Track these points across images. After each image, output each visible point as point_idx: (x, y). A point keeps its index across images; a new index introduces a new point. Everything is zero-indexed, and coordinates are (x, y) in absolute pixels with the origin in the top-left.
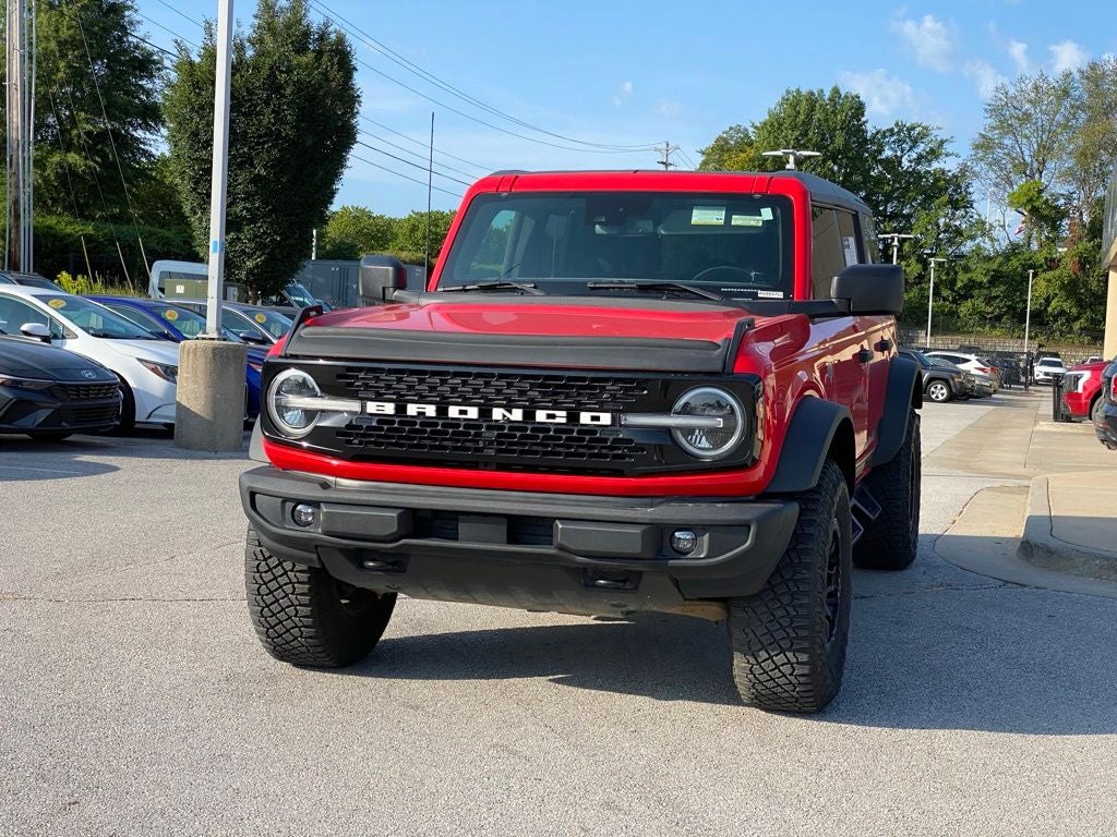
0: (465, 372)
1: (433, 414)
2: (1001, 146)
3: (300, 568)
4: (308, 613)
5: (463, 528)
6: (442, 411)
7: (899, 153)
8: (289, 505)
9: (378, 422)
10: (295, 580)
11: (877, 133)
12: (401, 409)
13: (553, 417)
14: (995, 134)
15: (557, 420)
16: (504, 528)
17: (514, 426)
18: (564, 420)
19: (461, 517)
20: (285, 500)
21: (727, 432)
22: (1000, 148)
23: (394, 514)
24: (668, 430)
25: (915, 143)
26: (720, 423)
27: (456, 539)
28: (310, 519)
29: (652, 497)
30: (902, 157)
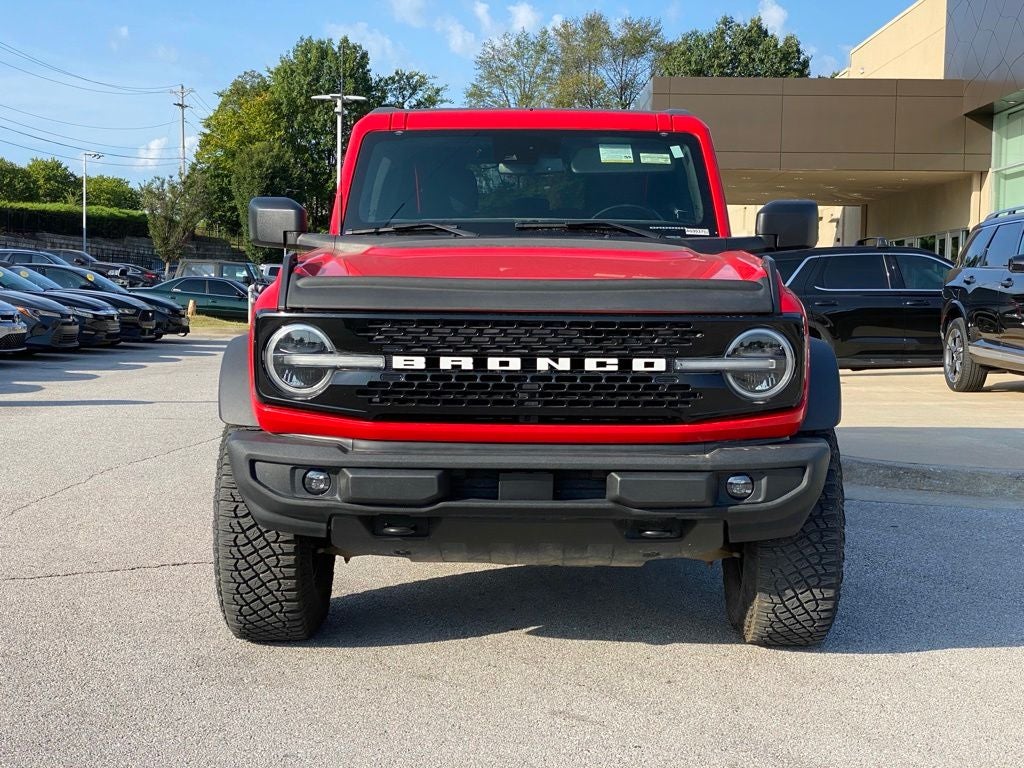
0: (503, 320)
1: (471, 367)
2: (489, 94)
3: (285, 539)
4: (293, 586)
5: (503, 486)
6: (480, 363)
7: (401, 100)
8: (299, 473)
9: (407, 377)
10: (280, 551)
11: (381, 80)
12: (432, 363)
13: (603, 364)
14: (485, 85)
15: (608, 368)
16: (550, 484)
17: (562, 376)
18: (616, 368)
19: (501, 475)
20: (295, 467)
21: (778, 373)
22: (489, 96)
23: (433, 475)
24: (719, 374)
25: (414, 89)
26: (772, 364)
27: (495, 498)
28: (322, 486)
29: (705, 443)
30: (403, 103)
